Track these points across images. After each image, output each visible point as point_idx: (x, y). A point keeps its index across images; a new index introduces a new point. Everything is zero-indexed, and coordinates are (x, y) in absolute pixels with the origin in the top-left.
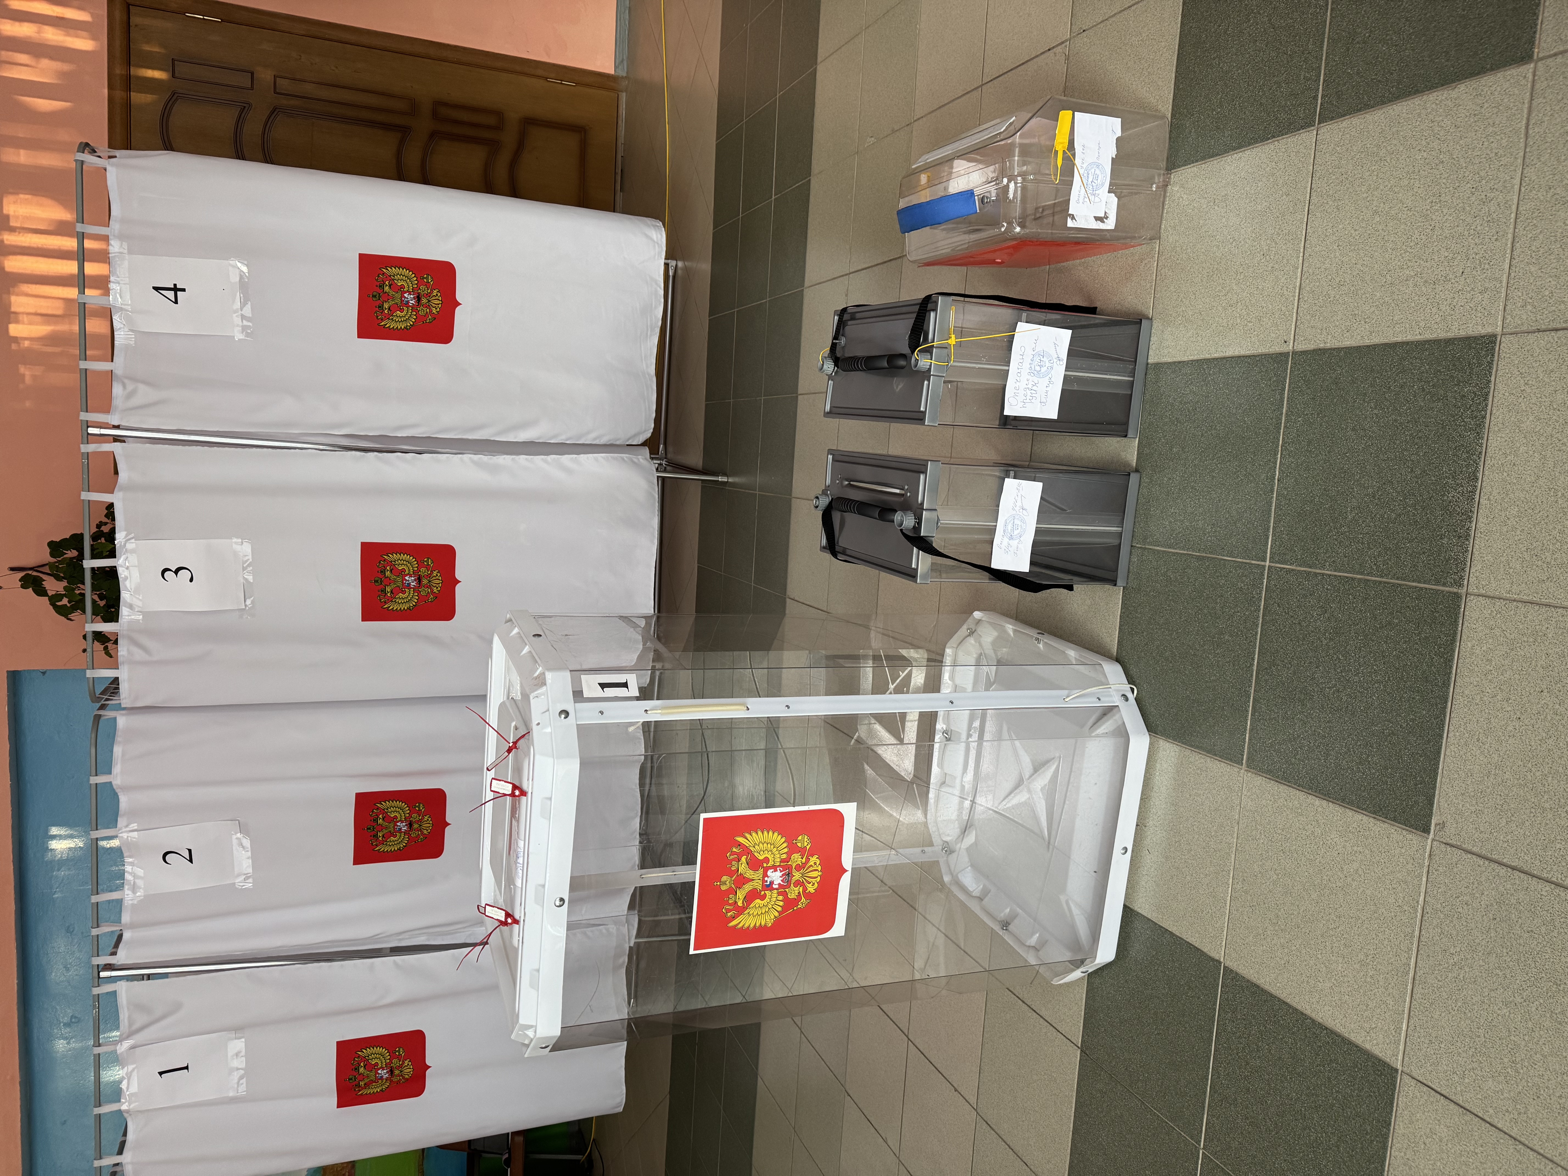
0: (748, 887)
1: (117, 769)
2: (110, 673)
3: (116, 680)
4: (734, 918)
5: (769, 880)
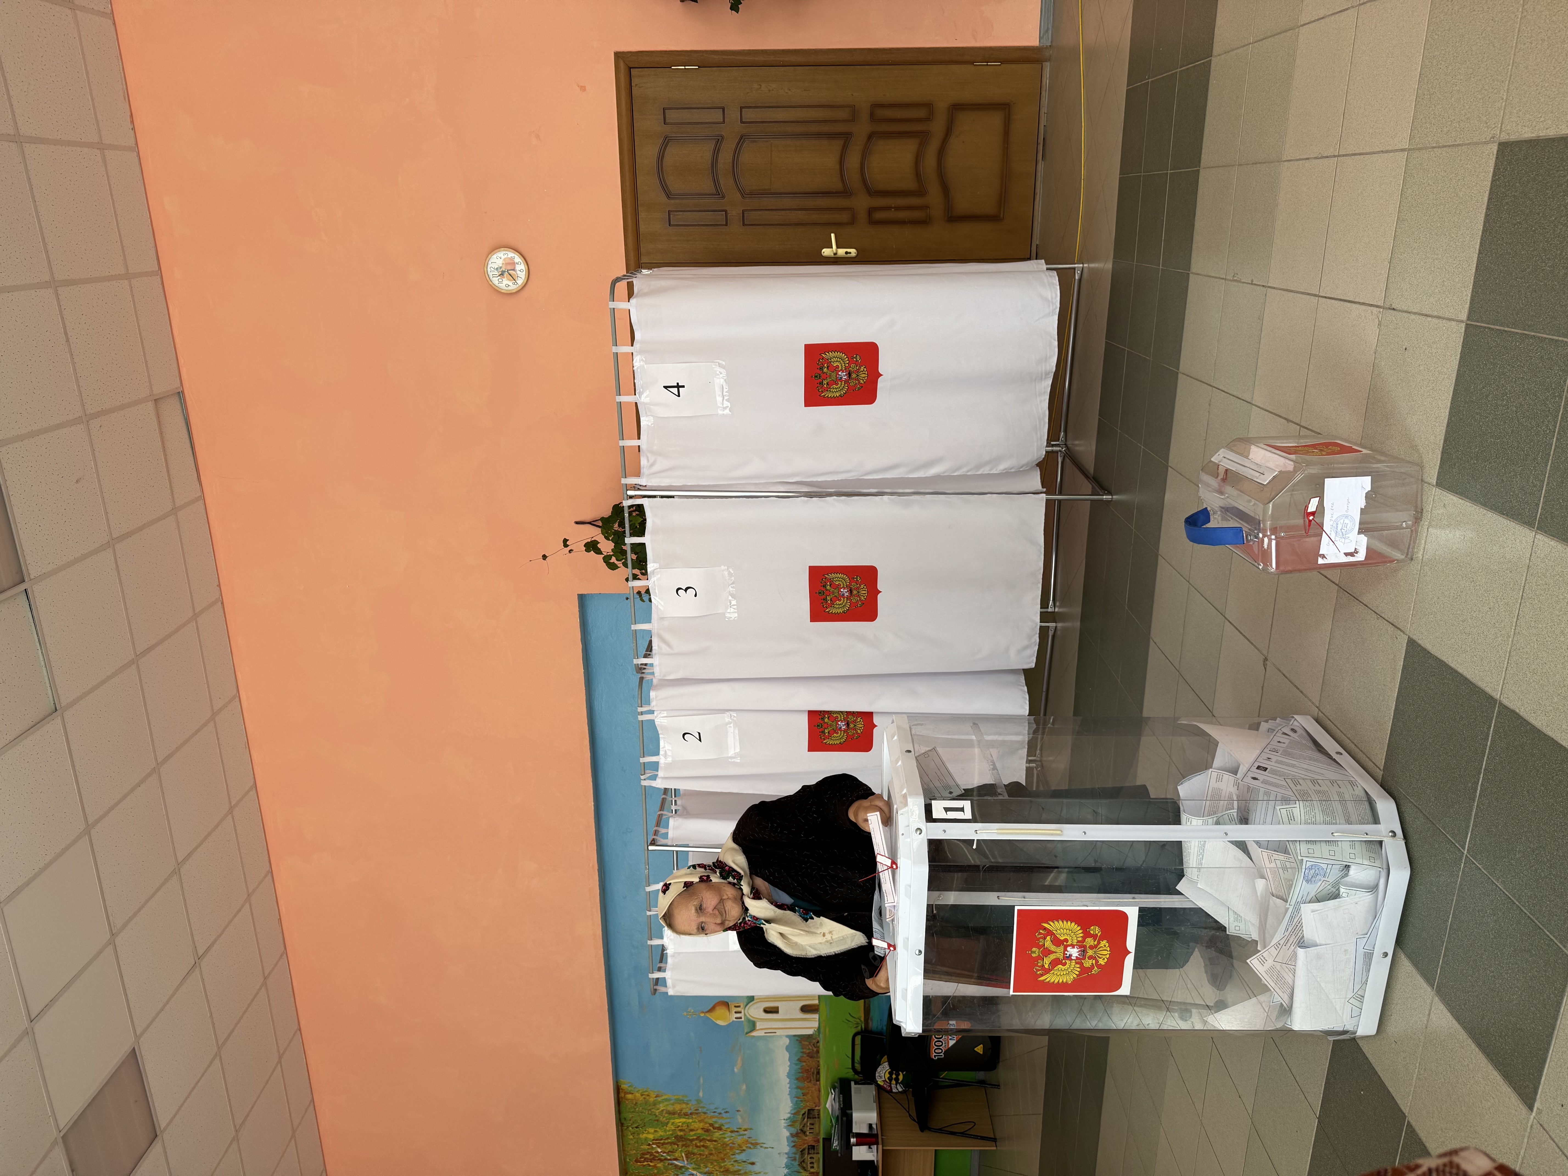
0: (1052, 957)
4: (1043, 974)
5: (1068, 953)
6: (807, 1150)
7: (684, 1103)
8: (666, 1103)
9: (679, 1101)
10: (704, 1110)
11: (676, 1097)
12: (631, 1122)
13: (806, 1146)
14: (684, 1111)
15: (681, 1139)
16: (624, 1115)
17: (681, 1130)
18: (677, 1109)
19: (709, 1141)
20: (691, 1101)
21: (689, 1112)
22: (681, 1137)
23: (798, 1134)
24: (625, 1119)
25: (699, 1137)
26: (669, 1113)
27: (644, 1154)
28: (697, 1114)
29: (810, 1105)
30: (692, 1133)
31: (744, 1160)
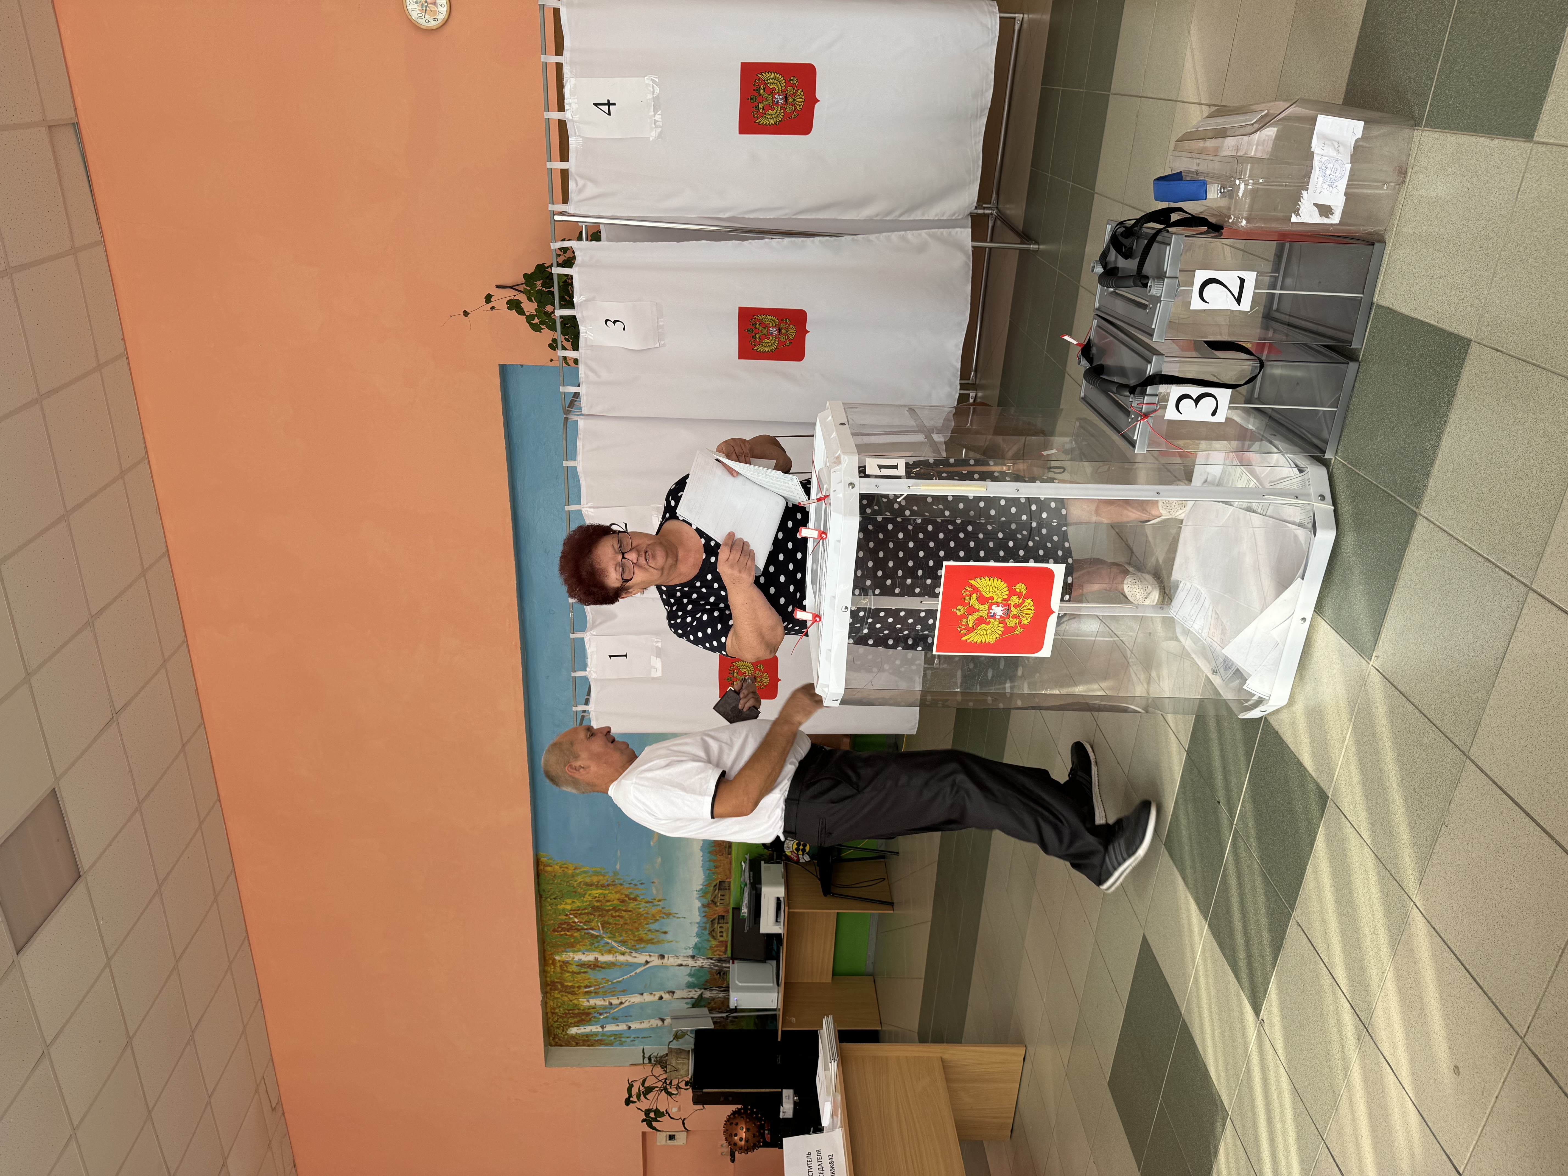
0: (977, 615)
1: (580, 457)
2: (574, 389)
3: (577, 395)
4: (965, 634)
5: (993, 612)
6: (717, 920)
7: (602, 875)
8: (584, 875)
9: (597, 873)
10: (621, 882)
11: (594, 869)
12: (550, 893)
13: (716, 916)
14: (601, 883)
15: (597, 910)
16: (543, 886)
17: (598, 901)
18: (595, 881)
19: (625, 911)
20: (607, 873)
21: (606, 883)
22: (598, 907)
23: (709, 904)
24: (544, 891)
25: (614, 908)
26: (587, 884)
27: (561, 924)
28: (614, 885)
29: (721, 877)
30: (608, 904)
31: (658, 929)
